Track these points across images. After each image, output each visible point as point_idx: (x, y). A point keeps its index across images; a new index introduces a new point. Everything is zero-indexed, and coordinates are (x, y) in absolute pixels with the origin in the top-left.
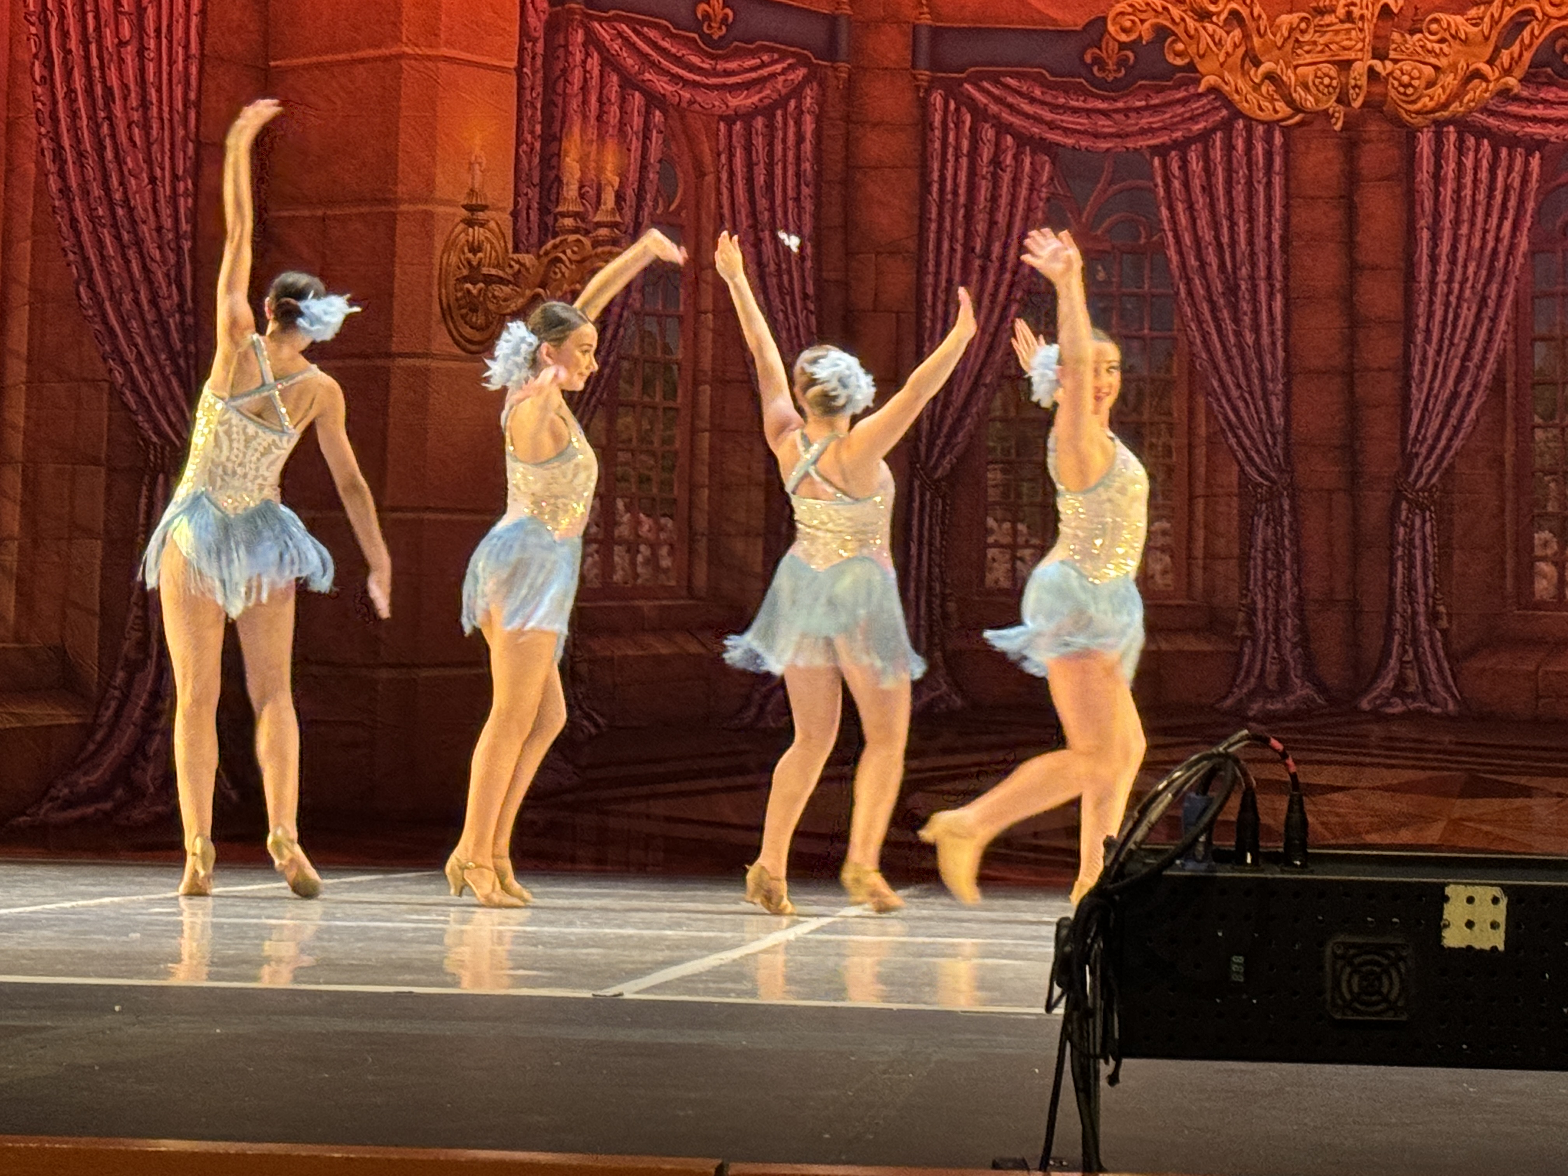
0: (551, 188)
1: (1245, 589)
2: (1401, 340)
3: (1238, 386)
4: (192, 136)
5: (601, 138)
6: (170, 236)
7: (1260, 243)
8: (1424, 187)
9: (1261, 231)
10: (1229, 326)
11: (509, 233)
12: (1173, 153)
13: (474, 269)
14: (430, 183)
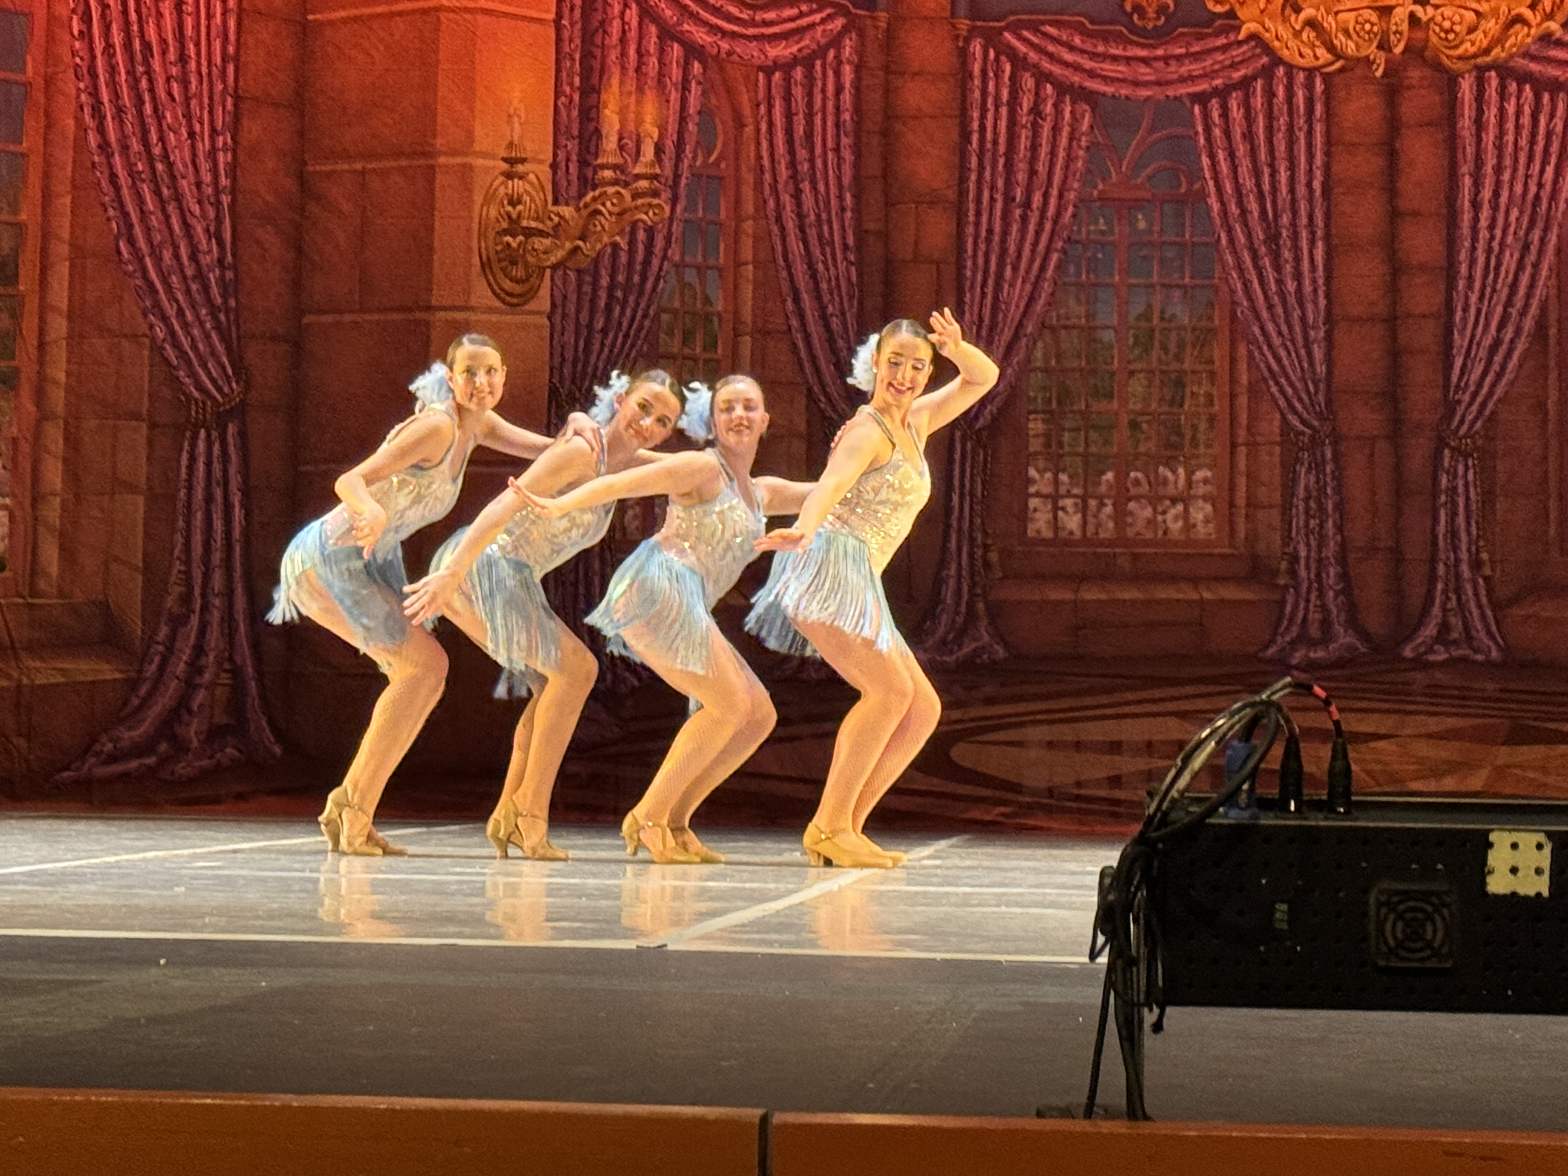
0: (590, 140)
1: (1287, 538)
2: (1442, 287)
3: (1280, 333)
4: (231, 91)
5: (640, 90)
6: (210, 191)
7: (1301, 190)
8: (1466, 133)
9: (1302, 178)
10: (1270, 275)
11: (549, 187)
12: (1214, 101)
13: (514, 222)
14: (470, 135)
